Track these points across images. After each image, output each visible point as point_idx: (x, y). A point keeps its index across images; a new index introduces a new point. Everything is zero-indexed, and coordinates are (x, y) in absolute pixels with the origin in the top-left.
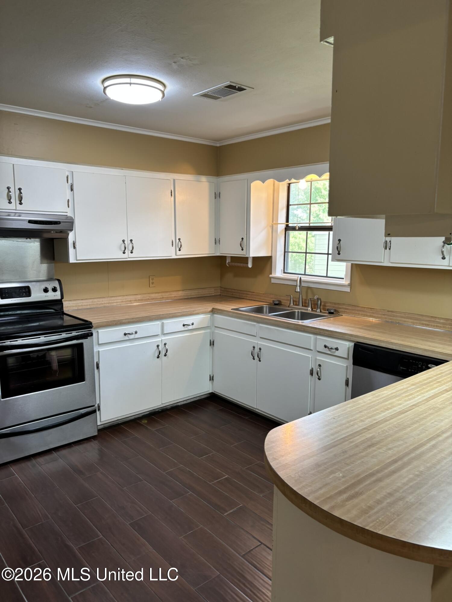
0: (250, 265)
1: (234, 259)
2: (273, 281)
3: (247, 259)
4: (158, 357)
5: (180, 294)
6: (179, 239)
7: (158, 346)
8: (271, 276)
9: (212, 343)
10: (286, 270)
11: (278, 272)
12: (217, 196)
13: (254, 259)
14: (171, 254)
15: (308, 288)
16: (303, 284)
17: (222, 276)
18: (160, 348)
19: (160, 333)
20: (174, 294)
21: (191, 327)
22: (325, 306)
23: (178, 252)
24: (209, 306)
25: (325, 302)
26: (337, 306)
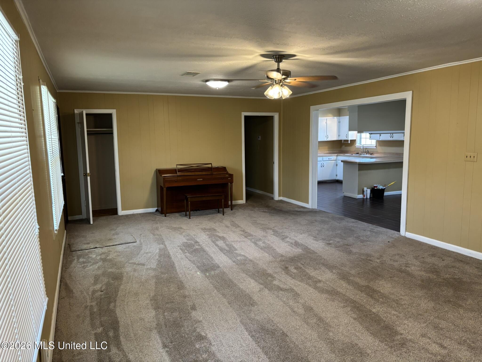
0: (349, 142)
1: (345, 141)
2: (356, 147)
3: (348, 140)
4: (321, 167)
5: (327, 152)
6: (328, 135)
7: (321, 164)
8: (356, 145)
9: (337, 165)
10: (361, 143)
11: (358, 144)
12: (339, 122)
13: (351, 140)
14: (325, 140)
15: (366, 148)
16: (364, 147)
17: (341, 147)
18: (322, 164)
19: (322, 160)
20: (325, 152)
21: (331, 160)
22: (370, 153)
23: (327, 139)
24: (336, 155)
25: (370, 152)
26: (373, 153)
